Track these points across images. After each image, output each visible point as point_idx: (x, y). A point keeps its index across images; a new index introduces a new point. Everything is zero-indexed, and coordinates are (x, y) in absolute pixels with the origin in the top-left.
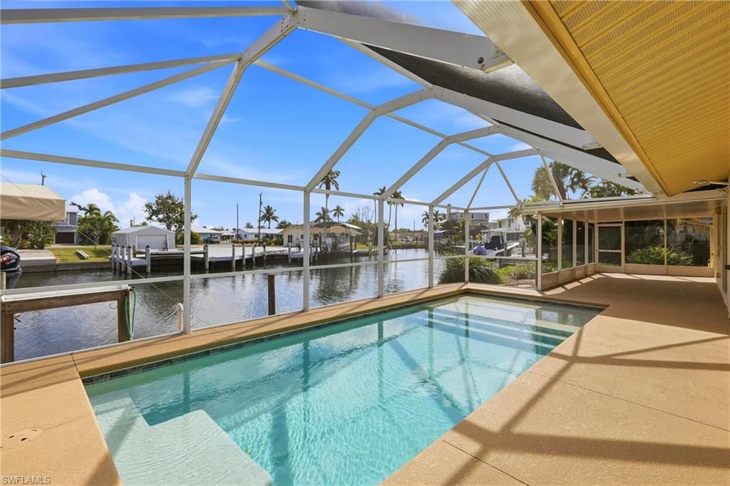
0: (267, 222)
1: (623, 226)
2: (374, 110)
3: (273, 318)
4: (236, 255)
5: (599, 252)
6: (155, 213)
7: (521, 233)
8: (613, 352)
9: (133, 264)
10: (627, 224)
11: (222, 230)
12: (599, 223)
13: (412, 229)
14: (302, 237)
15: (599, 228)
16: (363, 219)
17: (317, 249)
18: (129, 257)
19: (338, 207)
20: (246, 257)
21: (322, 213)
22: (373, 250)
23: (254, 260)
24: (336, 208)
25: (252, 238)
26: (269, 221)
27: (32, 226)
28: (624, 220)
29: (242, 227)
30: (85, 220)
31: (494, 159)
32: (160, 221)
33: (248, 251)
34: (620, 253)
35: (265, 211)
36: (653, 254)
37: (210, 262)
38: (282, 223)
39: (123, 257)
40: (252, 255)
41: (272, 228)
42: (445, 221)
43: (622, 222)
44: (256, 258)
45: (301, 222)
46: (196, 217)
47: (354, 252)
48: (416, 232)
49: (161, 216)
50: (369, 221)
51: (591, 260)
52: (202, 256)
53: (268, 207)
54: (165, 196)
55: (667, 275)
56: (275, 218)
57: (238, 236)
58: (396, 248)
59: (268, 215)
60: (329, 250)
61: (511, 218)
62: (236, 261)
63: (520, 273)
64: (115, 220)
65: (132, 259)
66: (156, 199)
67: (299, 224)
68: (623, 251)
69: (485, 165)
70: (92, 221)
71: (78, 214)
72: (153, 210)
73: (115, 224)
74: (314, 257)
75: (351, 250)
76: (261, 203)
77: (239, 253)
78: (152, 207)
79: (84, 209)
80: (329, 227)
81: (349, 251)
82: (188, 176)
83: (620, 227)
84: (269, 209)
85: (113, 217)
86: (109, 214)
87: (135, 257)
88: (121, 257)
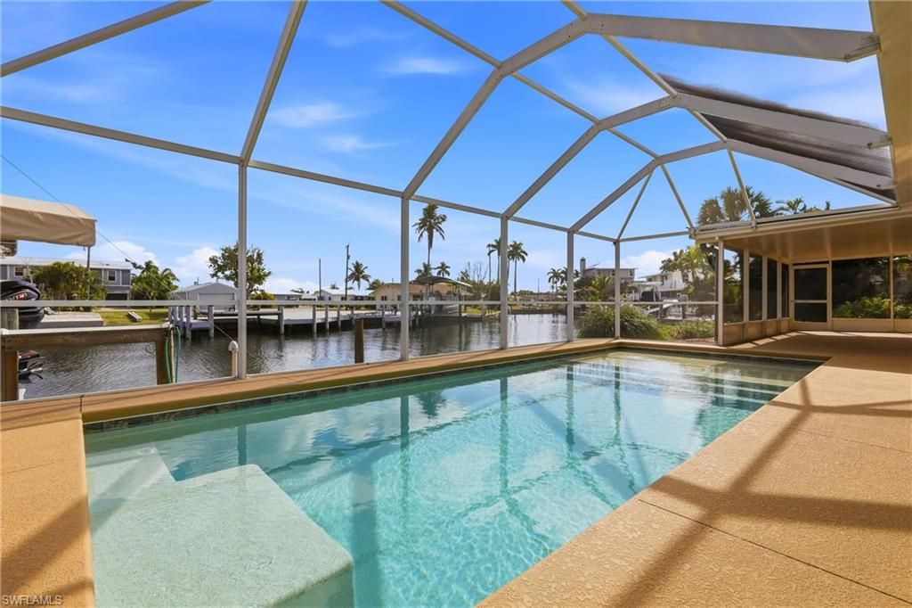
0: (356, 282)
1: (829, 267)
2: (499, 68)
3: (360, 366)
4: (317, 317)
5: (796, 304)
6: (221, 269)
7: (679, 291)
8: (870, 402)
9: (193, 326)
10: (836, 265)
11: (302, 292)
12: (794, 265)
13: (536, 291)
14: (399, 298)
15: (796, 271)
16: (474, 277)
17: (417, 313)
18: (188, 319)
19: (443, 264)
20: (330, 320)
21: (423, 269)
22: (487, 314)
23: (340, 323)
24: (440, 265)
25: (338, 301)
26: (358, 280)
27: (77, 284)
28: (831, 259)
29: (327, 288)
30: (139, 279)
31: (660, 161)
32: (228, 278)
33: (333, 315)
34: (826, 304)
35: (353, 269)
36: (870, 307)
37: (286, 326)
38: (374, 283)
39: (182, 319)
40: (338, 318)
41: (362, 289)
42: (578, 279)
43: (827, 262)
44: (342, 321)
45: (398, 280)
46: (269, 273)
47: (463, 315)
48: (541, 294)
49: (228, 273)
50: (481, 282)
51: (785, 313)
52: (276, 317)
53: (357, 263)
54: (233, 248)
55: (894, 332)
56: (366, 278)
57: (321, 298)
58: (515, 312)
59: (358, 273)
60: (433, 312)
61: (664, 273)
62: (318, 324)
63: (686, 331)
64: (175, 278)
65: (192, 320)
66: (222, 252)
67: (395, 282)
68: (829, 301)
69: (647, 171)
70: (147, 280)
71: (132, 272)
72: (218, 265)
73: (174, 283)
74: (414, 321)
75: (460, 312)
76: (348, 257)
77: (320, 315)
78: (217, 261)
79: (140, 267)
80: (433, 284)
81: (458, 315)
82: (242, 162)
83: (826, 269)
84: (358, 266)
85: (173, 275)
86: (168, 272)
87: (195, 319)
88: (179, 319)
